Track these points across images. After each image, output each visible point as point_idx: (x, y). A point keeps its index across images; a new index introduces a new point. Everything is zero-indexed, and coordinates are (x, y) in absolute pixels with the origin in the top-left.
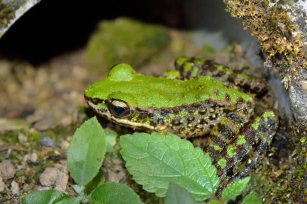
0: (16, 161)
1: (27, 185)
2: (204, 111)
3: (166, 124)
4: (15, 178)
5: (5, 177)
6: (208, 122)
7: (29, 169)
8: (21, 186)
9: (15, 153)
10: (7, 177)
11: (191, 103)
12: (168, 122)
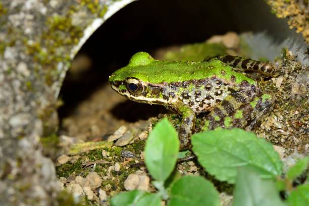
0: (102, 173)
1: (114, 191)
2: (209, 86)
3: (177, 97)
4: (103, 186)
5: (92, 186)
6: (214, 97)
7: (113, 178)
8: (108, 193)
9: (100, 167)
10: (95, 186)
11: (199, 79)
12: (178, 95)
